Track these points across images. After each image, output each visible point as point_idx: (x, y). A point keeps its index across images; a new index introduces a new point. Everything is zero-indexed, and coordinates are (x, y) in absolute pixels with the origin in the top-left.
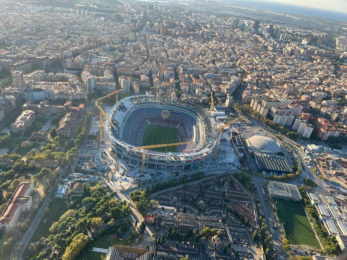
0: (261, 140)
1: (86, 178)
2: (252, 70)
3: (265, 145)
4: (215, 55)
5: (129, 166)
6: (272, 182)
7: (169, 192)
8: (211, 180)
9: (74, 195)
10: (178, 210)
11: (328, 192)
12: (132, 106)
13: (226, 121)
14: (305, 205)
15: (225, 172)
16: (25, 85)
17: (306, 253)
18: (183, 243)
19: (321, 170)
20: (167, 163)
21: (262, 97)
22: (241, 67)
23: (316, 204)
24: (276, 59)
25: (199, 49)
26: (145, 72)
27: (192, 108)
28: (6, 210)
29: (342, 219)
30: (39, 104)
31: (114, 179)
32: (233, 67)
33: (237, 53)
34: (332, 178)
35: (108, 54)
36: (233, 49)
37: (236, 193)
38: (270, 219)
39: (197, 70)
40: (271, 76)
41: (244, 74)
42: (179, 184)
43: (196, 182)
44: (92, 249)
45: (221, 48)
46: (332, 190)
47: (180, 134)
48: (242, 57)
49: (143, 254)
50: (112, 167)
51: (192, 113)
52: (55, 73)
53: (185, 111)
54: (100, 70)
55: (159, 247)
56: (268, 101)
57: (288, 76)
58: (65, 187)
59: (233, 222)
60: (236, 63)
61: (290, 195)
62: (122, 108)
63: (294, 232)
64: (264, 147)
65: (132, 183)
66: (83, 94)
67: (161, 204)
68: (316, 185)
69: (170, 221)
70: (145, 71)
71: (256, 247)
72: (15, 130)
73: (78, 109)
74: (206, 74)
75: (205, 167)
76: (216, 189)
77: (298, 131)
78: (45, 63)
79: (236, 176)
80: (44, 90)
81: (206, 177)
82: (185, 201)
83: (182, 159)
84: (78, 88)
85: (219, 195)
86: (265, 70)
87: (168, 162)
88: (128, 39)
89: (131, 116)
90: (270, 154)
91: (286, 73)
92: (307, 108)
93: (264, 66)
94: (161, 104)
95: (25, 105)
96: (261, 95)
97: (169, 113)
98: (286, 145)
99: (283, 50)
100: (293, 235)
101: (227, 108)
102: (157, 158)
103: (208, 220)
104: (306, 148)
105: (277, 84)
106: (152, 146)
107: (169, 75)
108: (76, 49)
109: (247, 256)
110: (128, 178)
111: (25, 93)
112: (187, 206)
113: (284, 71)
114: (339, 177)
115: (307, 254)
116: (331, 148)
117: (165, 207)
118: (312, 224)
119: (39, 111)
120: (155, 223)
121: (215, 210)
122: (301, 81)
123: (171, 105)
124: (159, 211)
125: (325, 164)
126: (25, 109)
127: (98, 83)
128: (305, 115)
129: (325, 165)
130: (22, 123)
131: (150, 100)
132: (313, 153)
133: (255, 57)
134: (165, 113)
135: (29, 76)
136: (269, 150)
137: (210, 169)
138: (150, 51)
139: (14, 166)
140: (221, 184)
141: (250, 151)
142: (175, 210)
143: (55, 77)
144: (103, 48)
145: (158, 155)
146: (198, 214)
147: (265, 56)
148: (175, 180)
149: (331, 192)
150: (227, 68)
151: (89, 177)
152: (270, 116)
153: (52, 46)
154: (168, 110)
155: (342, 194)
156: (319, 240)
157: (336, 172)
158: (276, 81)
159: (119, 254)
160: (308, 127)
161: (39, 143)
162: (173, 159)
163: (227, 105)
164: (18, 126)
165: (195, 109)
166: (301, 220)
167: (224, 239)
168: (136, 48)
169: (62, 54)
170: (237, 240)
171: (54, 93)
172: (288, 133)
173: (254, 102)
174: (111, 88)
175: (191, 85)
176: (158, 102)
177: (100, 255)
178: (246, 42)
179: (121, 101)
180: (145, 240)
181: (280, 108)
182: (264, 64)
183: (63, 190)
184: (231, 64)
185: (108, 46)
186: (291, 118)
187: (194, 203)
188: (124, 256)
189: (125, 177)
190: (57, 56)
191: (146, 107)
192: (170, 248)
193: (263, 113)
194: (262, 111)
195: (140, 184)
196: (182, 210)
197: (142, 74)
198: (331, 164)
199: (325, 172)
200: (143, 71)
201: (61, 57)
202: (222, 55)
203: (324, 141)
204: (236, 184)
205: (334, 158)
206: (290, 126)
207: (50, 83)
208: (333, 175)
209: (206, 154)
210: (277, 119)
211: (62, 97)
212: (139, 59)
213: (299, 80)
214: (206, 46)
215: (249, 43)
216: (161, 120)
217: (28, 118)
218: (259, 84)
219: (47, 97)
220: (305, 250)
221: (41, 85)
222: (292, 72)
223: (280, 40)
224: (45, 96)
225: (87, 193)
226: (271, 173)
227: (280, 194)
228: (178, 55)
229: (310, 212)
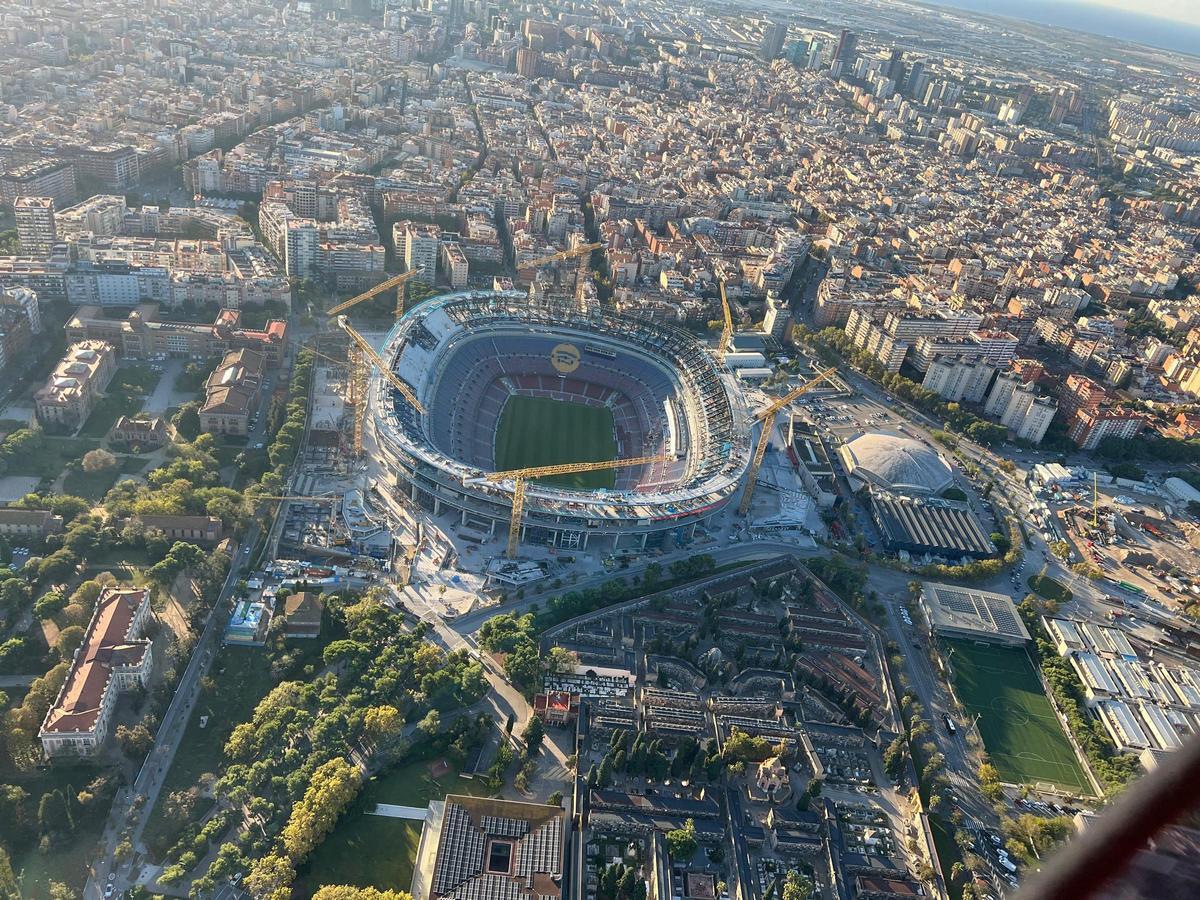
0: (891, 449)
1: (323, 577)
2: (842, 208)
3: (905, 465)
4: (713, 153)
5: (461, 537)
6: (933, 588)
7: (607, 621)
8: (737, 581)
9: (290, 635)
10: (641, 681)
11: (1107, 618)
12: (454, 329)
13: (770, 384)
14: (1038, 659)
15: (778, 555)
16: (66, 249)
17: (1051, 806)
18: (667, 783)
19: (1083, 545)
20: (592, 526)
21: (884, 303)
22: (803, 198)
23: (1075, 655)
24: (919, 172)
25: (658, 129)
26: (481, 209)
27: (656, 340)
28: (69, 687)
29: (1155, 702)
30: (125, 317)
31: (417, 582)
32: (779, 196)
33: (789, 149)
34: (1118, 573)
35: (342, 139)
36: (773, 131)
37: (821, 621)
38: (934, 705)
39: (660, 203)
40: (906, 229)
41: (815, 222)
42: (634, 595)
43: (691, 589)
44: (374, 808)
45: (733, 129)
46: (1119, 611)
47: (620, 430)
48: (805, 161)
49: (544, 820)
50: (406, 540)
51: (657, 357)
52: (164, 206)
53: (632, 350)
54: (323, 200)
55: (594, 799)
56: (905, 318)
57: (963, 232)
58: (258, 609)
59: (820, 715)
60: (787, 183)
61: (994, 627)
62: (420, 336)
63: (1010, 743)
64: (901, 472)
65: (478, 592)
66: (274, 286)
67: (586, 661)
68: (1070, 596)
69: (619, 714)
70: (482, 205)
71: (897, 792)
72: (52, 413)
73: (267, 340)
74: (691, 220)
75: (714, 540)
76: (756, 609)
77: (1005, 420)
78: (120, 168)
79: (817, 567)
80: (138, 269)
81: (720, 570)
82: (661, 650)
83: (641, 513)
84: (254, 263)
85: (767, 630)
86: (885, 209)
87: (595, 523)
88: (405, 87)
89: (450, 365)
90: (921, 494)
91: (956, 220)
92: (1028, 343)
93: (879, 194)
94: (550, 323)
95: (76, 323)
96: (880, 297)
97: (579, 356)
98: (968, 466)
99: (940, 140)
100: (1008, 753)
101: (768, 339)
102: (560, 509)
103: (739, 709)
104: (1032, 475)
105: (925, 257)
106: (547, 471)
107: (564, 220)
108: (226, 119)
109: (872, 820)
110: (464, 577)
111: (71, 279)
112: (668, 666)
113: (949, 215)
114: (1139, 569)
115: (1055, 810)
116: (1112, 474)
117: (600, 671)
118: (1064, 718)
119: (125, 343)
120: (571, 721)
121: (761, 679)
122: (1003, 249)
123: (584, 328)
124: (579, 682)
125: (1093, 528)
126: (78, 335)
127: (325, 247)
128: (1027, 366)
129: (1095, 531)
130: (76, 386)
131: (511, 310)
132: (1055, 491)
133: (851, 163)
134: (565, 357)
135: (74, 216)
136: (917, 483)
137: (731, 547)
138: (488, 132)
139: (68, 537)
140: (769, 596)
141: (857, 486)
142: (633, 678)
143: (166, 222)
144: (323, 120)
145: (560, 501)
146: (706, 692)
147: (881, 160)
148: (622, 582)
149: (1117, 616)
150: (757, 199)
151: (332, 573)
152: (911, 368)
153: (137, 105)
154: (576, 345)
155: (1152, 623)
156: (1086, 768)
157: (1130, 554)
158: (923, 247)
159: (470, 824)
160: (1038, 407)
161: (141, 456)
162: (612, 511)
163: (769, 331)
164: (62, 395)
165: (667, 342)
166: (1028, 707)
167: (795, 771)
168: (438, 120)
169: (179, 138)
170: (836, 772)
171: (172, 280)
172: (973, 426)
173: (860, 320)
174: (368, 266)
175: (643, 259)
176: (539, 318)
177: (405, 829)
178: (814, 108)
179: (414, 311)
180: (544, 776)
181: (946, 342)
182: (879, 189)
183: (252, 617)
184: (770, 187)
185: (338, 111)
186: (982, 375)
187: (688, 656)
188: (484, 829)
189: (451, 572)
190: (162, 144)
191: (500, 333)
192: (630, 802)
193: (890, 358)
194: (885, 351)
195: (508, 595)
196: (655, 677)
197: (471, 214)
198: (1111, 527)
199: (1095, 553)
200: (476, 205)
201: (176, 147)
202: (739, 152)
203: (1088, 452)
204: (818, 595)
205: (1120, 506)
206: (979, 401)
207: (153, 243)
208: (1119, 564)
209: (718, 497)
210: (937, 378)
211: (204, 293)
212: (455, 161)
213: (999, 246)
214: (680, 120)
215: (824, 113)
216: (552, 379)
217: (93, 367)
218: (869, 258)
219: (150, 294)
220: (1046, 800)
221: (121, 250)
222: (974, 216)
223: (926, 103)
224: (142, 290)
225: (335, 627)
226: (927, 559)
227: (961, 625)
228: (588, 149)
229: (1058, 681)
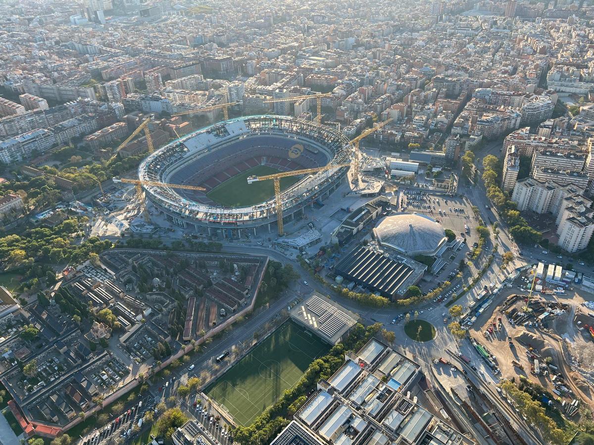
8: (220, 259)
9: (46, 224)
12: (245, 130)
19: (495, 318)
20: (183, 218)
23: (348, 362)
29: (358, 409)
31: (109, 221)
34: (496, 342)
35: (334, 52)
38: (234, 347)
50: (129, 207)
53: (326, 151)
58: (49, 214)
63: (243, 382)
64: (394, 237)
78: (223, 66)
80: (162, 99)
90: (395, 252)
95: (126, 116)
97: (302, 151)
110: (126, 224)
111: (143, 102)
112: (134, 278)
114: (520, 347)
123: (310, 137)
124: (99, 271)
125: (524, 311)
127: (247, 96)
129: (523, 314)
130: (98, 135)
134: (296, 150)
136: (398, 245)
142: (114, 277)
144: (339, 45)
151: (86, 210)
164: (90, 138)
181: (554, 172)
193: (505, 178)
199: (494, 325)
208: (507, 338)
216: (285, 161)
217: (111, 130)
224: (163, 108)
